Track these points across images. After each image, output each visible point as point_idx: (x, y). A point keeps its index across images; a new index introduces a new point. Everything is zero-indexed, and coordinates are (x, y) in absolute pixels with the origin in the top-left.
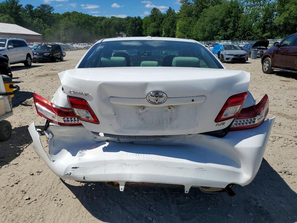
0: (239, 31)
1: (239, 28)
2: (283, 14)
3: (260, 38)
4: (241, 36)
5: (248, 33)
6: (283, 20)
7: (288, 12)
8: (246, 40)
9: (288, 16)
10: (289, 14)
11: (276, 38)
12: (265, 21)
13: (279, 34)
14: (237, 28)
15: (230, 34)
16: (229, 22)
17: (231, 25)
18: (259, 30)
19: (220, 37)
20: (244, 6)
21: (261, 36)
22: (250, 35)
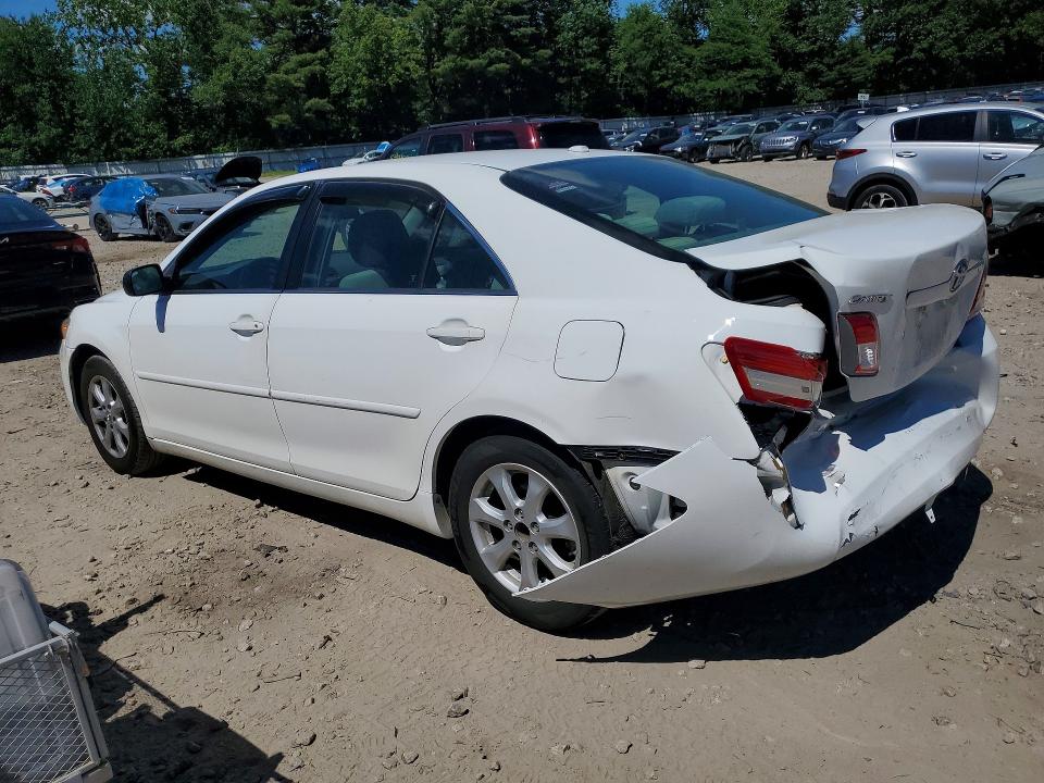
0: (82, 128)
1: (82, 119)
2: (216, 73)
3: (165, 152)
4: (96, 148)
5: (117, 137)
6: (222, 94)
7: (229, 66)
8: (119, 159)
9: (231, 78)
10: (235, 75)
11: (218, 152)
12: (165, 94)
13: (218, 136)
14: (72, 120)
15: (53, 140)
16: (34, 96)
17: (44, 106)
18: (153, 128)
19: (16, 155)
20: (71, 40)
21: (169, 146)
22: (129, 143)
